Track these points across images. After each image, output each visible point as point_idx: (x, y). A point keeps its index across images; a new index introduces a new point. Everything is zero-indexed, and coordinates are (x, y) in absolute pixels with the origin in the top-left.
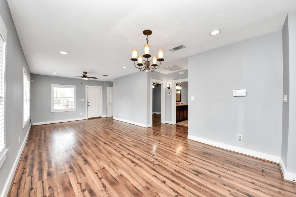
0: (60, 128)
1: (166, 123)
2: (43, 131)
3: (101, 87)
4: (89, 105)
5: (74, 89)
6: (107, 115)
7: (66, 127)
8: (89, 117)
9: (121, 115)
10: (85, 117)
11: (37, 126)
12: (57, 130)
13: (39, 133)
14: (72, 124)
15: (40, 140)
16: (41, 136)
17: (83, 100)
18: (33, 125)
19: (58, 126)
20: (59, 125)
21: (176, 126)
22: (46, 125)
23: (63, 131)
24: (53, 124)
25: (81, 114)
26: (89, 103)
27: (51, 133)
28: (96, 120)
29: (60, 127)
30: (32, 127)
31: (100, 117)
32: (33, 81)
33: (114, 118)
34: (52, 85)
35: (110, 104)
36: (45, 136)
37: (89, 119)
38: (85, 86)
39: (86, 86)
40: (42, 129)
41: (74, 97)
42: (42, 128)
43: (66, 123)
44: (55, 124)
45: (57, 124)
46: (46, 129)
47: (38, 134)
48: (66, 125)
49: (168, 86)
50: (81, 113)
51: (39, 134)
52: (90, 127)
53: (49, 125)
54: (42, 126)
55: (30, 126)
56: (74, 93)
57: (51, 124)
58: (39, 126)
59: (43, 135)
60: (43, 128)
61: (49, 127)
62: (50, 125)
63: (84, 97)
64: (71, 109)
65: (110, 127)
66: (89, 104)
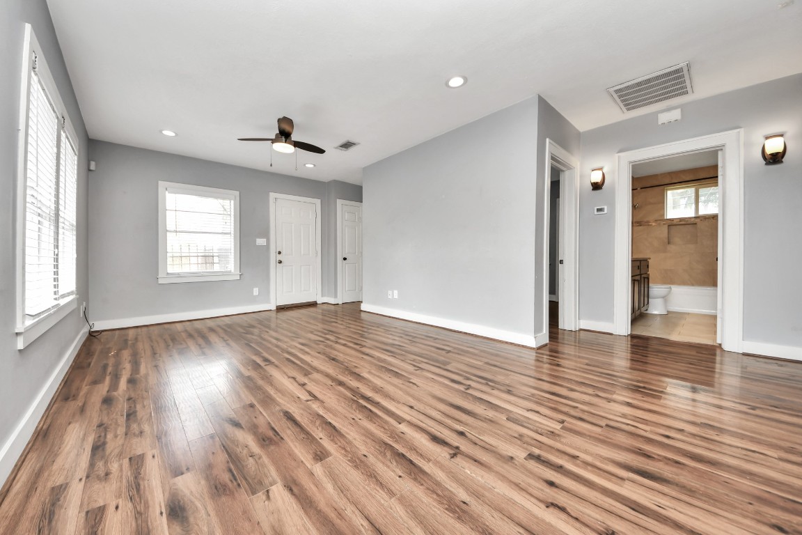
0: (191, 343)
1: (581, 330)
2: (126, 354)
3: (318, 202)
4: (280, 262)
5: (232, 202)
6: (336, 296)
7: (213, 338)
8: (282, 303)
9: (396, 296)
10: (268, 301)
11: (109, 332)
12: (181, 352)
13: (111, 362)
14: (229, 326)
15: (108, 401)
16: (116, 377)
17: (261, 242)
18: (95, 328)
19: (184, 335)
20: (186, 331)
21: (629, 338)
22: (139, 330)
23: (204, 354)
24: (166, 326)
25: (256, 291)
26: (280, 253)
27: (156, 366)
28: (303, 311)
29: (190, 336)
30: (92, 335)
31: (314, 304)
32: (96, 165)
33: (364, 307)
34: (162, 184)
35: (345, 259)
36: (131, 381)
37: (281, 309)
38: (268, 196)
39: (272, 195)
40: (124, 344)
41: (232, 232)
42: (126, 341)
43: (211, 324)
44: (173, 325)
45: (177, 325)
46: (140, 346)
47: (105, 367)
48: (212, 330)
49: (596, 177)
50: (255, 289)
51: (110, 369)
52: (301, 341)
53: (151, 328)
54: (127, 331)
55: (85, 330)
56: (233, 219)
57: (159, 327)
58: (117, 332)
59: (124, 372)
60: (130, 342)
61: (150, 338)
62: (156, 330)
63: (266, 234)
64: (223, 274)
65: (377, 341)
66: (280, 257)
